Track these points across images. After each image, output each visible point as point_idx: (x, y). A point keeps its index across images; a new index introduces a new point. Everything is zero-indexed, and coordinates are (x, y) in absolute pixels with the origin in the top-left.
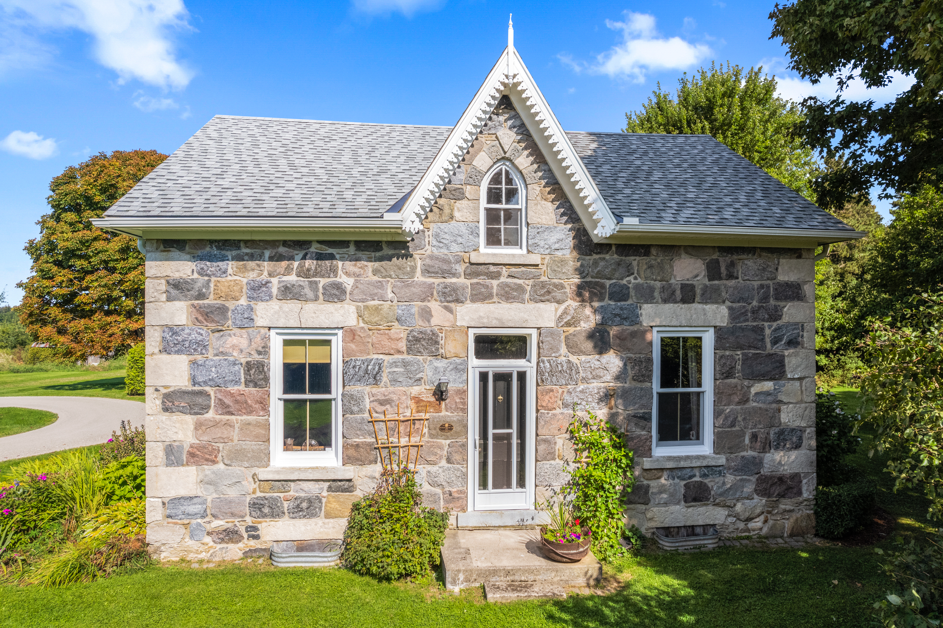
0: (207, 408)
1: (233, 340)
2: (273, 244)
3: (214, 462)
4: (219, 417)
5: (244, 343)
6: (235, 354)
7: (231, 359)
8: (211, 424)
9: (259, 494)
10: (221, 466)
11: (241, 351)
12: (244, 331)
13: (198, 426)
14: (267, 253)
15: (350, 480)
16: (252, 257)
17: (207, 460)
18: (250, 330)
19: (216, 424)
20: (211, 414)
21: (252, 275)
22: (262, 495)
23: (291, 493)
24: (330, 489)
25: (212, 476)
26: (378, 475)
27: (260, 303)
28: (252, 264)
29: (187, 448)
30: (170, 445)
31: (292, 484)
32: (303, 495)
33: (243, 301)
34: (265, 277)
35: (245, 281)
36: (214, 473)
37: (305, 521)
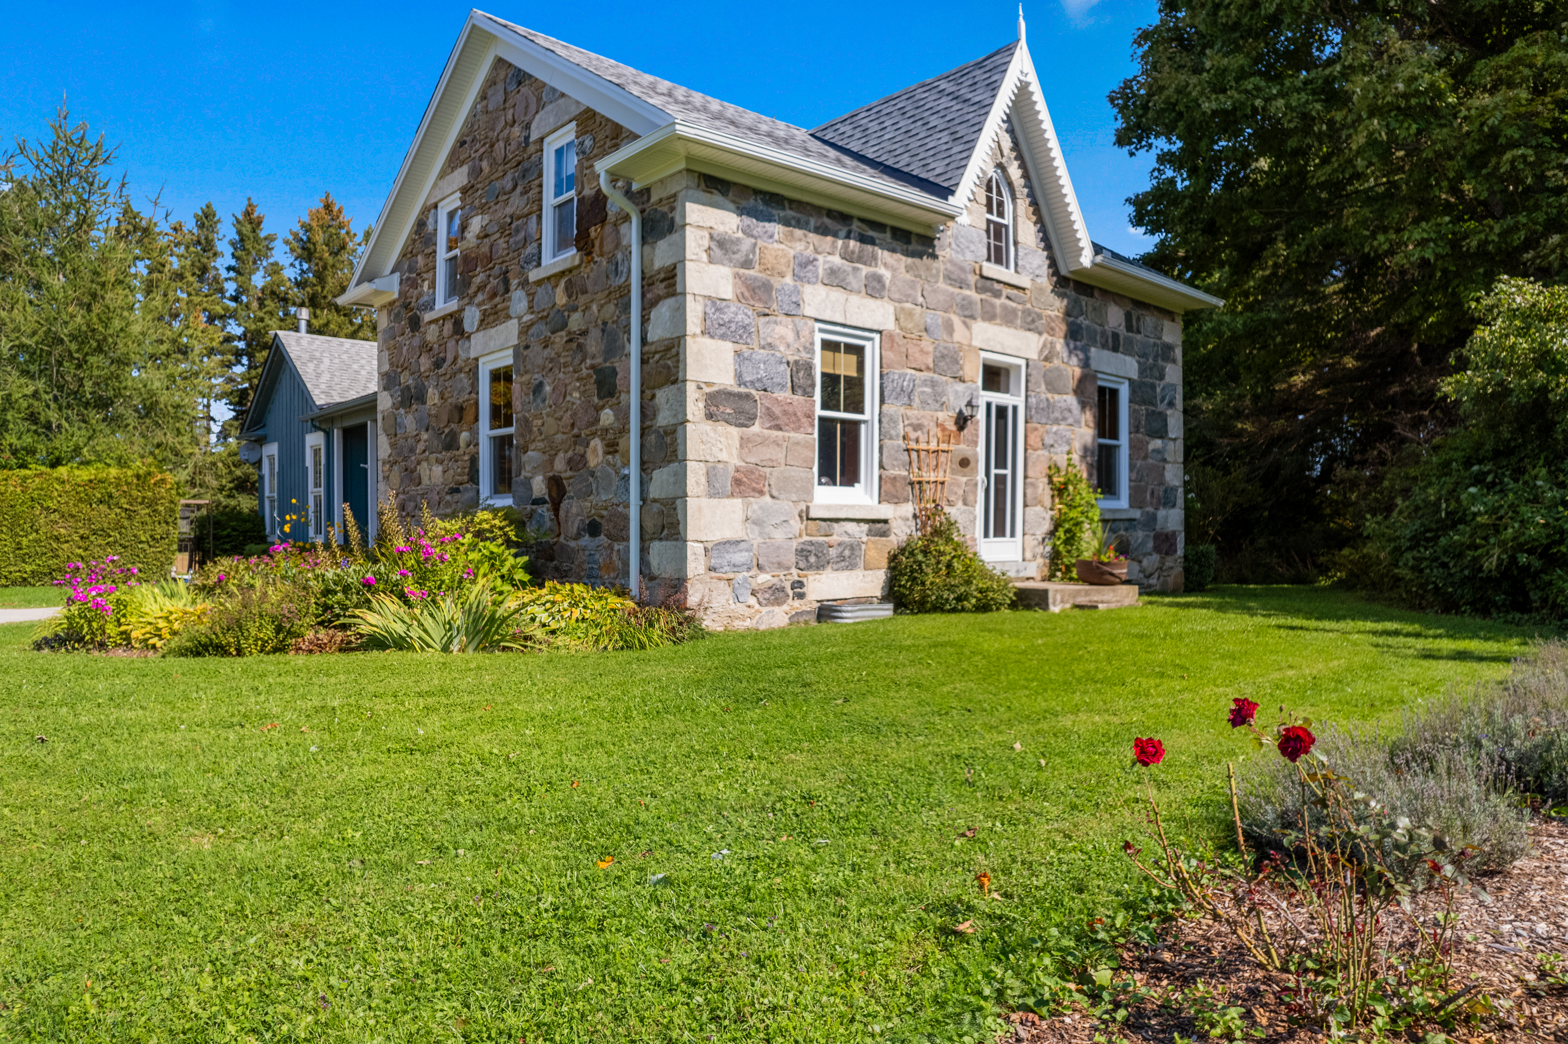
0: (752, 418)
1: (780, 330)
2: (818, 210)
3: (761, 493)
4: (766, 432)
5: (790, 336)
6: (782, 349)
7: (778, 354)
8: (759, 440)
9: (806, 538)
10: (767, 498)
11: (788, 346)
12: (789, 319)
13: (744, 442)
14: (812, 222)
15: (886, 521)
16: (799, 225)
17: (754, 490)
18: (797, 319)
19: (764, 442)
20: (756, 428)
21: (800, 246)
22: (809, 538)
23: (835, 537)
24: (870, 533)
25: (759, 512)
26: (910, 516)
27: (807, 286)
28: (798, 233)
29: (732, 472)
30: (714, 468)
31: (835, 525)
32: (846, 539)
33: (789, 280)
34: (809, 252)
35: (792, 253)
36: (761, 508)
37: (847, 573)
